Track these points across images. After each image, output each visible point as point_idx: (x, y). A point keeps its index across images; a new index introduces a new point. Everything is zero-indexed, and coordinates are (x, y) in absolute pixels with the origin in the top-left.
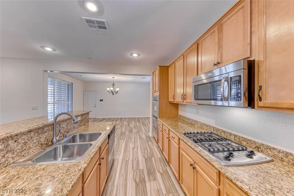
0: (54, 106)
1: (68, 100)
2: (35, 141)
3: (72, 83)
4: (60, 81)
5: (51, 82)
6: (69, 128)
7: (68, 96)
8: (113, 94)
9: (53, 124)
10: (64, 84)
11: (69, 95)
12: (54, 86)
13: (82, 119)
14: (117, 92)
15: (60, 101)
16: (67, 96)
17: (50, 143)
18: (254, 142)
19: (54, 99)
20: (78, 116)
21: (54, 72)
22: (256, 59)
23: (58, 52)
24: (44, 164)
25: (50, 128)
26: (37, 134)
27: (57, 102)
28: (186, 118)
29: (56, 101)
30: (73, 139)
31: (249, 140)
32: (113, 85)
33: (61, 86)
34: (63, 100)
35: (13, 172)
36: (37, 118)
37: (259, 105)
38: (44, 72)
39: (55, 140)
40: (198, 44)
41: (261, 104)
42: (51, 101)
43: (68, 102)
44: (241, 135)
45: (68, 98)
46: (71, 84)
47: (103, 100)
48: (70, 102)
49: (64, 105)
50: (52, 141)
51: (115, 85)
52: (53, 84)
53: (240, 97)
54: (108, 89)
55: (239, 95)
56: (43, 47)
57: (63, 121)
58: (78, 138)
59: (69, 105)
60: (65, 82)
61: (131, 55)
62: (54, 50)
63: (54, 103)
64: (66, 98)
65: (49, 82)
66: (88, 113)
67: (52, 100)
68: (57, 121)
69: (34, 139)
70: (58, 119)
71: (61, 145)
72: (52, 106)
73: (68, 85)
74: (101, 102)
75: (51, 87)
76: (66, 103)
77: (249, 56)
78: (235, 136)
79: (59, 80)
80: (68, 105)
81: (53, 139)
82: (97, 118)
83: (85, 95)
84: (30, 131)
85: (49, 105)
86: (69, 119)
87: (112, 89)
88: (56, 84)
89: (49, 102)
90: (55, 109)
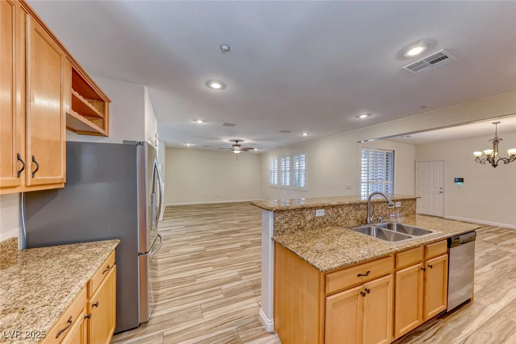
0: (368, 186)
1: (387, 178)
2: (353, 215)
3: (394, 151)
4: (376, 150)
5: (366, 154)
6: (384, 213)
7: (387, 172)
8: (494, 166)
9: (367, 203)
10: (381, 154)
11: (389, 170)
12: (368, 159)
13: (403, 206)
15: (376, 179)
16: (385, 172)
17: (364, 222)
19: (368, 177)
20: (397, 201)
21: (369, 141)
23: (373, 116)
24: (361, 234)
25: (365, 207)
26: (354, 209)
27: (372, 181)
29: (371, 179)
30: (390, 226)
32: (496, 142)
33: (376, 164)
34: (380, 178)
35: (342, 230)
36: (353, 196)
38: (358, 143)
39: (368, 220)
42: (365, 180)
43: (387, 182)
45: (387, 175)
46: (392, 152)
47: (463, 179)
48: (390, 182)
49: (380, 186)
50: (366, 221)
51: (499, 143)
52: (367, 156)
54: (478, 154)
56: (357, 116)
57: (377, 202)
58: (395, 227)
59: (389, 186)
60: (383, 151)
62: (369, 115)
63: (368, 183)
64: (385, 175)
65: (363, 155)
66: (415, 200)
67: (366, 178)
68: (371, 201)
69: (352, 212)
70: (372, 198)
71: (375, 228)
72: (366, 187)
73: (387, 155)
74: (459, 183)
75: (365, 161)
76: (385, 182)
79: (374, 150)
80: (387, 186)
81: (367, 218)
82: (447, 217)
83: (418, 170)
84: (350, 205)
85: (362, 184)
86: (384, 202)
87: (489, 152)
88: (370, 156)
89: (362, 181)
90: (370, 190)
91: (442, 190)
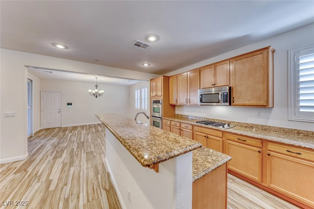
7: (29, 98)
8: (96, 97)
14: (100, 95)
18: (228, 121)
22: (232, 87)
28: (184, 115)
31: (225, 121)
37: (233, 104)
38: (25, 67)
40: (200, 70)
41: (234, 104)
44: (222, 119)
45: (29, 101)
47: (71, 103)
51: (98, 87)
53: (227, 101)
54: (90, 91)
55: (227, 100)
56: (54, 44)
61: (143, 64)
62: (66, 47)
74: (70, 106)
77: (229, 84)
78: (219, 120)
82: (63, 126)
83: (42, 98)
91: (60, 111)
